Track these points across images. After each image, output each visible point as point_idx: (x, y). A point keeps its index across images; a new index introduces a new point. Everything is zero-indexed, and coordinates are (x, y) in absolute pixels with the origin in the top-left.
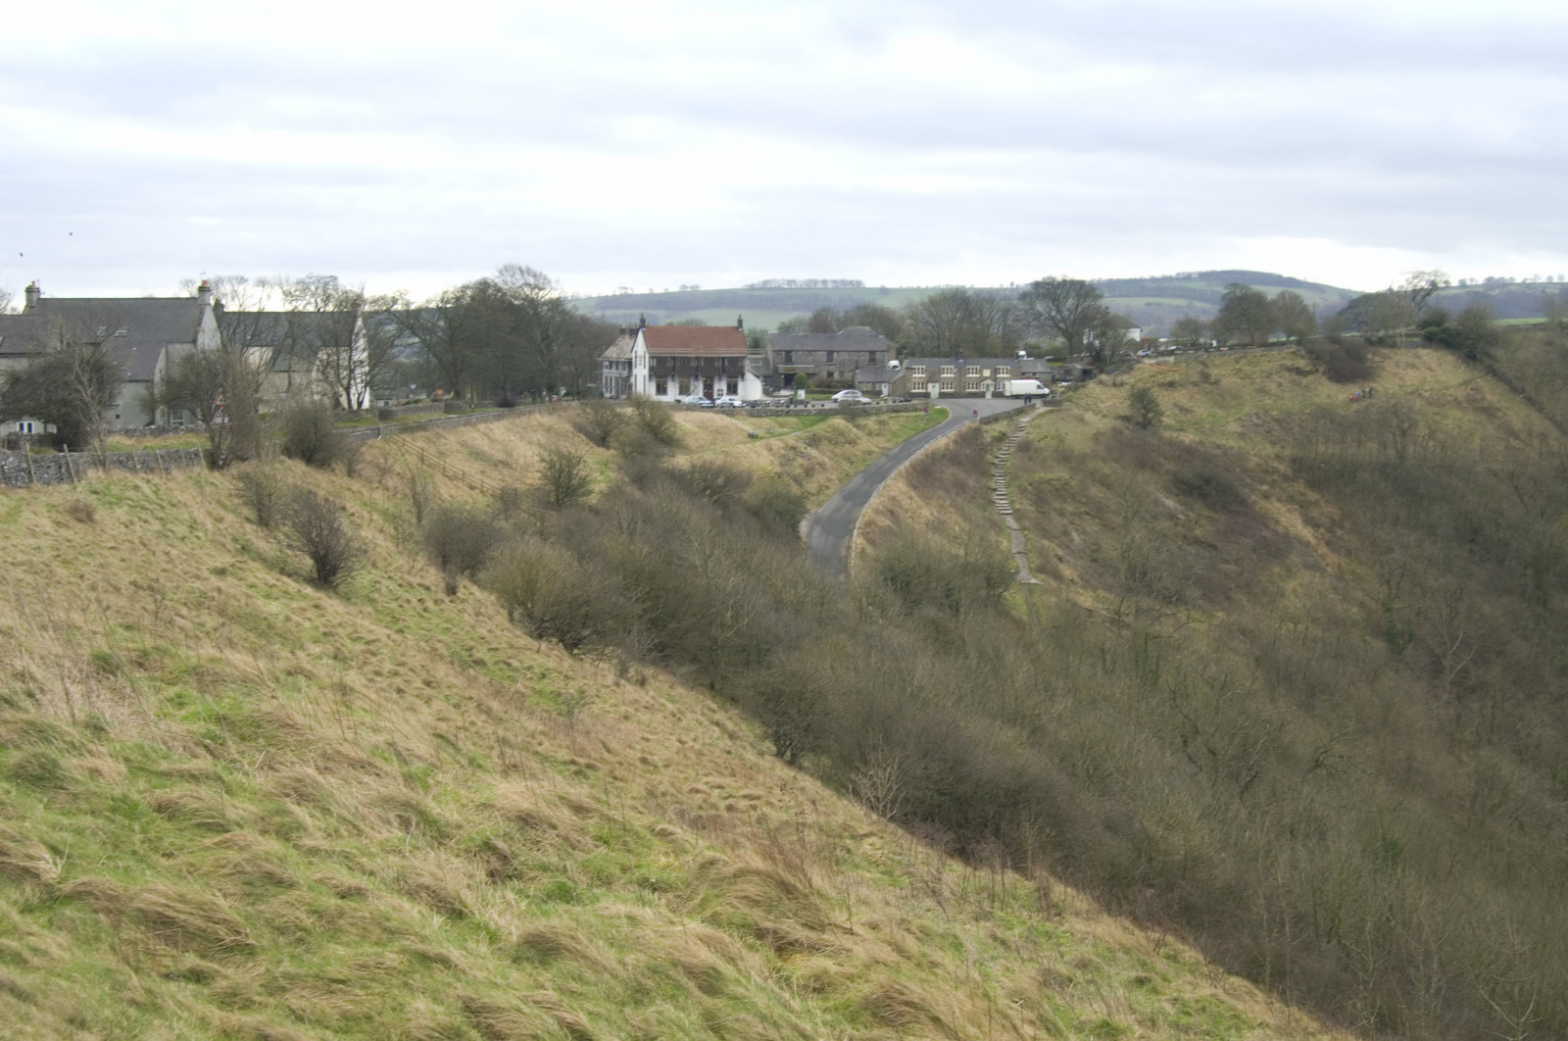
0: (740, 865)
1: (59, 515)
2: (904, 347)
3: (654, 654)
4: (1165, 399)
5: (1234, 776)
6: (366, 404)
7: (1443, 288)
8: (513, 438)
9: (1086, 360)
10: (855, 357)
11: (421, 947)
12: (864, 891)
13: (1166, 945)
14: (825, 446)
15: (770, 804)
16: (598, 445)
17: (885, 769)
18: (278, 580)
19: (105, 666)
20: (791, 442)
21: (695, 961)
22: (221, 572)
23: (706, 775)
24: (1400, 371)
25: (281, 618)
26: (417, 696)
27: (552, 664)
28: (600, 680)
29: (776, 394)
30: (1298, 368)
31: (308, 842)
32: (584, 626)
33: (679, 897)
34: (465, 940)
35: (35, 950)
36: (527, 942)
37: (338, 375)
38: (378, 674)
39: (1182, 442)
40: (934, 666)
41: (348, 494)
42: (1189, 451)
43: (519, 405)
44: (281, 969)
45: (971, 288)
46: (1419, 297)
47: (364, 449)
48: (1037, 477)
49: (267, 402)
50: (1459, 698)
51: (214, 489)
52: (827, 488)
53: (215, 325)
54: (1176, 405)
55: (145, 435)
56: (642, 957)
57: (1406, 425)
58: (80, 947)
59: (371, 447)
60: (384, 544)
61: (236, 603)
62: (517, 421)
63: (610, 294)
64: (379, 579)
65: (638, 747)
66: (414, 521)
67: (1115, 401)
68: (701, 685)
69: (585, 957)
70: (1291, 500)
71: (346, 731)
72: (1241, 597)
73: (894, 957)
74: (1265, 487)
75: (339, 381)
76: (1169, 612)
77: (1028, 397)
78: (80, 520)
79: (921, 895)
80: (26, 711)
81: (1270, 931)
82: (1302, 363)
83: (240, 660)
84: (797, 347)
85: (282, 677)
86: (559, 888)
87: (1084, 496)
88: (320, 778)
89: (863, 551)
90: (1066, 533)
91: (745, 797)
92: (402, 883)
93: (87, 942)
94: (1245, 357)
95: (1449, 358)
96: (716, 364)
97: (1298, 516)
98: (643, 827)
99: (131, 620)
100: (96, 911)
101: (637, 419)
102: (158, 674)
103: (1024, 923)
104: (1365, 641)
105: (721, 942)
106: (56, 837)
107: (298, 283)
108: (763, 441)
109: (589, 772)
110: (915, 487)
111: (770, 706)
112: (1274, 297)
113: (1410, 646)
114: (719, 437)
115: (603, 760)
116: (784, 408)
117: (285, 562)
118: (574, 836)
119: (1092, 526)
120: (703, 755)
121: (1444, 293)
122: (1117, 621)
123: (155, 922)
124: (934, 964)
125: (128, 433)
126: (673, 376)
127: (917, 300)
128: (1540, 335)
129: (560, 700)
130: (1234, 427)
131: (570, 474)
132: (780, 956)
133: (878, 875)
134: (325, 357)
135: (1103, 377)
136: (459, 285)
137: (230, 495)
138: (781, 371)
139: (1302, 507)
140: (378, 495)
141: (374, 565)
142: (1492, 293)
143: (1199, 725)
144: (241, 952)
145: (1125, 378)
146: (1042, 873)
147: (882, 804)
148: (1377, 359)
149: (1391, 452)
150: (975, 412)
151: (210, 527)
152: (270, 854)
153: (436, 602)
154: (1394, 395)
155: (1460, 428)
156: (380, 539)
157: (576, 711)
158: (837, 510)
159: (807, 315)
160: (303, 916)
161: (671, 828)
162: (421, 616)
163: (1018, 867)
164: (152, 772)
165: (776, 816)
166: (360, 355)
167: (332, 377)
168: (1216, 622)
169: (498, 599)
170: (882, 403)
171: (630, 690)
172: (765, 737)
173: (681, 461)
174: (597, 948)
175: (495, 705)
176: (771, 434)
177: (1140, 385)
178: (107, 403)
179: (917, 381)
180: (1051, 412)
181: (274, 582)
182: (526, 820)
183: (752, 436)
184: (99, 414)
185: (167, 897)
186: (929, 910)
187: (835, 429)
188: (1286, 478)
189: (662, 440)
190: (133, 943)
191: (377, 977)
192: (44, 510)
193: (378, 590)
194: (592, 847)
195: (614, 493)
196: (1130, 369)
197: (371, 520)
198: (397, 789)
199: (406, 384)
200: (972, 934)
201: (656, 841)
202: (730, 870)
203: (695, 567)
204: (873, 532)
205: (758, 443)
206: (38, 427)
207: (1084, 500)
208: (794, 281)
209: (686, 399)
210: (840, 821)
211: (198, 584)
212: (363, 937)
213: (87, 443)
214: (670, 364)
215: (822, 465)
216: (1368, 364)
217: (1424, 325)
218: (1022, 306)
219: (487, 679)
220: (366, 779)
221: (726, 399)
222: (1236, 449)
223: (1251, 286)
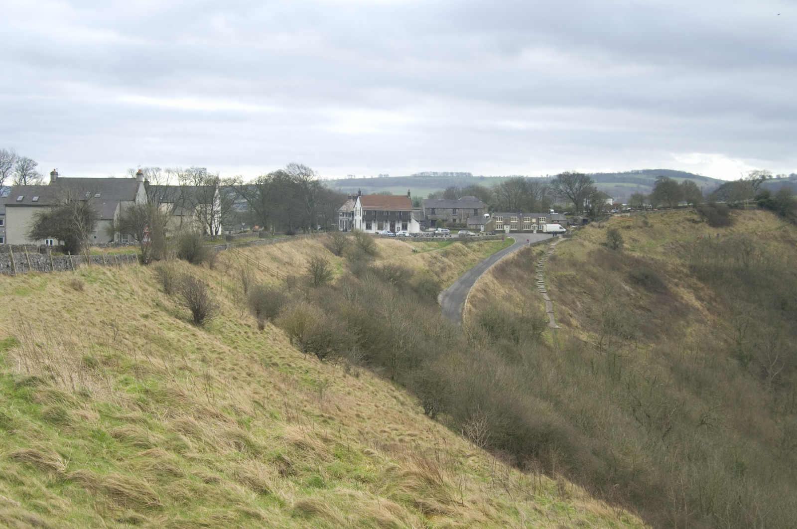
0: (406, 470)
1: (66, 287)
2: (492, 207)
3: (363, 361)
4: (625, 235)
5: (659, 428)
6: (220, 233)
7: (768, 179)
8: (293, 251)
9: (585, 214)
10: (467, 211)
11: (246, 508)
12: (469, 484)
13: (623, 514)
14: (452, 257)
15: (422, 439)
16: (336, 255)
17: (480, 422)
18: (174, 321)
19: (89, 364)
20: (434, 255)
21: (383, 518)
22: (146, 317)
23: (389, 424)
24: (746, 221)
25: (176, 340)
26: (243, 381)
27: (311, 365)
28: (336, 374)
29: (427, 230)
30: (693, 220)
31: (190, 455)
32: (328, 346)
33: (376, 485)
34: (268, 506)
35: (54, 506)
36: (299, 507)
37: (206, 218)
38: (224, 369)
39: (634, 256)
40: (506, 369)
41: (210, 278)
42: (637, 261)
43: (297, 234)
44: (176, 518)
45: (527, 177)
46: (756, 184)
47: (218, 255)
48: (559, 273)
49: (170, 231)
50: (776, 390)
51: (143, 274)
52: (452, 278)
53: (145, 192)
54: (631, 238)
55: (109, 247)
56: (357, 516)
57: (749, 249)
58: (76, 505)
59: (222, 254)
60: (228, 303)
61: (153, 332)
62: (295, 242)
63: (343, 178)
64: (225, 321)
65: (354, 408)
66: (243, 292)
67: (600, 235)
68: (388, 377)
69: (328, 516)
70: (689, 287)
71: (210, 399)
72: (663, 336)
73: (484, 518)
74: (676, 280)
75: (207, 221)
76: (626, 343)
77: (555, 233)
78: (76, 290)
79: (498, 487)
80: (51, 386)
81: (677, 508)
82: (696, 217)
83: (156, 361)
84: (438, 206)
85: (177, 371)
86: (315, 480)
87: (584, 284)
88: (196, 422)
89: (470, 310)
90: (574, 302)
91: (409, 435)
92: (237, 476)
93: (79, 503)
94: (666, 214)
95: (771, 215)
96: (397, 215)
97: (693, 295)
98: (358, 450)
99: (101, 341)
100: (84, 487)
101: (356, 242)
102: (116, 368)
103: (551, 502)
104: (727, 360)
105: (396, 508)
106: (64, 449)
107: (186, 171)
108: (420, 254)
109: (330, 421)
110: (497, 278)
111: (422, 388)
112: (681, 183)
113: (751, 363)
114: (398, 251)
115: (337, 415)
116: (431, 237)
117: (178, 312)
118: (323, 454)
119: (587, 299)
120: (387, 413)
121: (769, 182)
122: (599, 347)
123: (113, 494)
124: (505, 522)
125: (100, 246)
126: (375, 220)
127: (499, 183)
129: (315, 384)
130: (660, 249)
131: (322, 269)
132: (426, 517)
133: (476, 476)
134: (200, 209)
135: (594, 223)
136: (267, 173)
137: (151, 278)
138: (429, 218)
139: (695, 290)
140: (225, 279)
141: (223, 314)
142: (793, 182)
143: (641, 402)
144: (156, 509)
145: (605, 224)
146: (560, 476)
147: (478, 440)
148: (734, 215)
149: (741, 263)
150: (528, 240)
151: (141, 294)
152: (171, 460)
153: (253, 333)
154: (742, 233)
155: (777, 251)
156: (226, 301)
157: (324, 390)
158: (456, 289)
159: (443, 190)
160: (187, 492)
161: (372, 450)
162: (246, 341)
163: (548, 473)
164: (112, 418)
165: (424, 445)
166: (217, 208)
167: (203, 219)
168: (651, 349)
169: (285, 332)
170: (480, 235)
171: (351, 380)
172: (419, 404)
173: (378, 263)
174: (334, 511)
175: (283, 386)
176: (424, 250)
177: (612, 227)
178: (90, 231)
179: (498, 224)
180: (567, 240)
181: (173, 322)
182: (299, 445)
183: (414, 251)
184: (86, 236)
185: (120, 481)
186: (502, 495)
187: (456, 248)
188: (687, 276)
189: (368, 253)
190: (102, 504)
191: (224, 523)
192: (58, 284)
193: (225, 327)
194: (332, 460)
195: (344, 279)
196: (608, 219)
197: (222, 291)
198: (235, 428)
199: (240, 223)
200: (524, 507)
201: (364, 457)
202: (402, 472)
203: (385, 317)
204: (475, 301)
205: (417, 255)
206: (55, 242)
207: (583, 286)
208: (437, 173)
209: (381, 232)
210: (457, 448)
211: (134, 323)
212: (217, 503)
213: (80, 250)
214: (373, 214)
215: (450, 266)
216: (729, 218)
217: (758, 198)
218: (552, 187)
219: (279, 373)
220: (219, 423)
221: (401, 232)
222: (661, 260)
223: (670, 178)
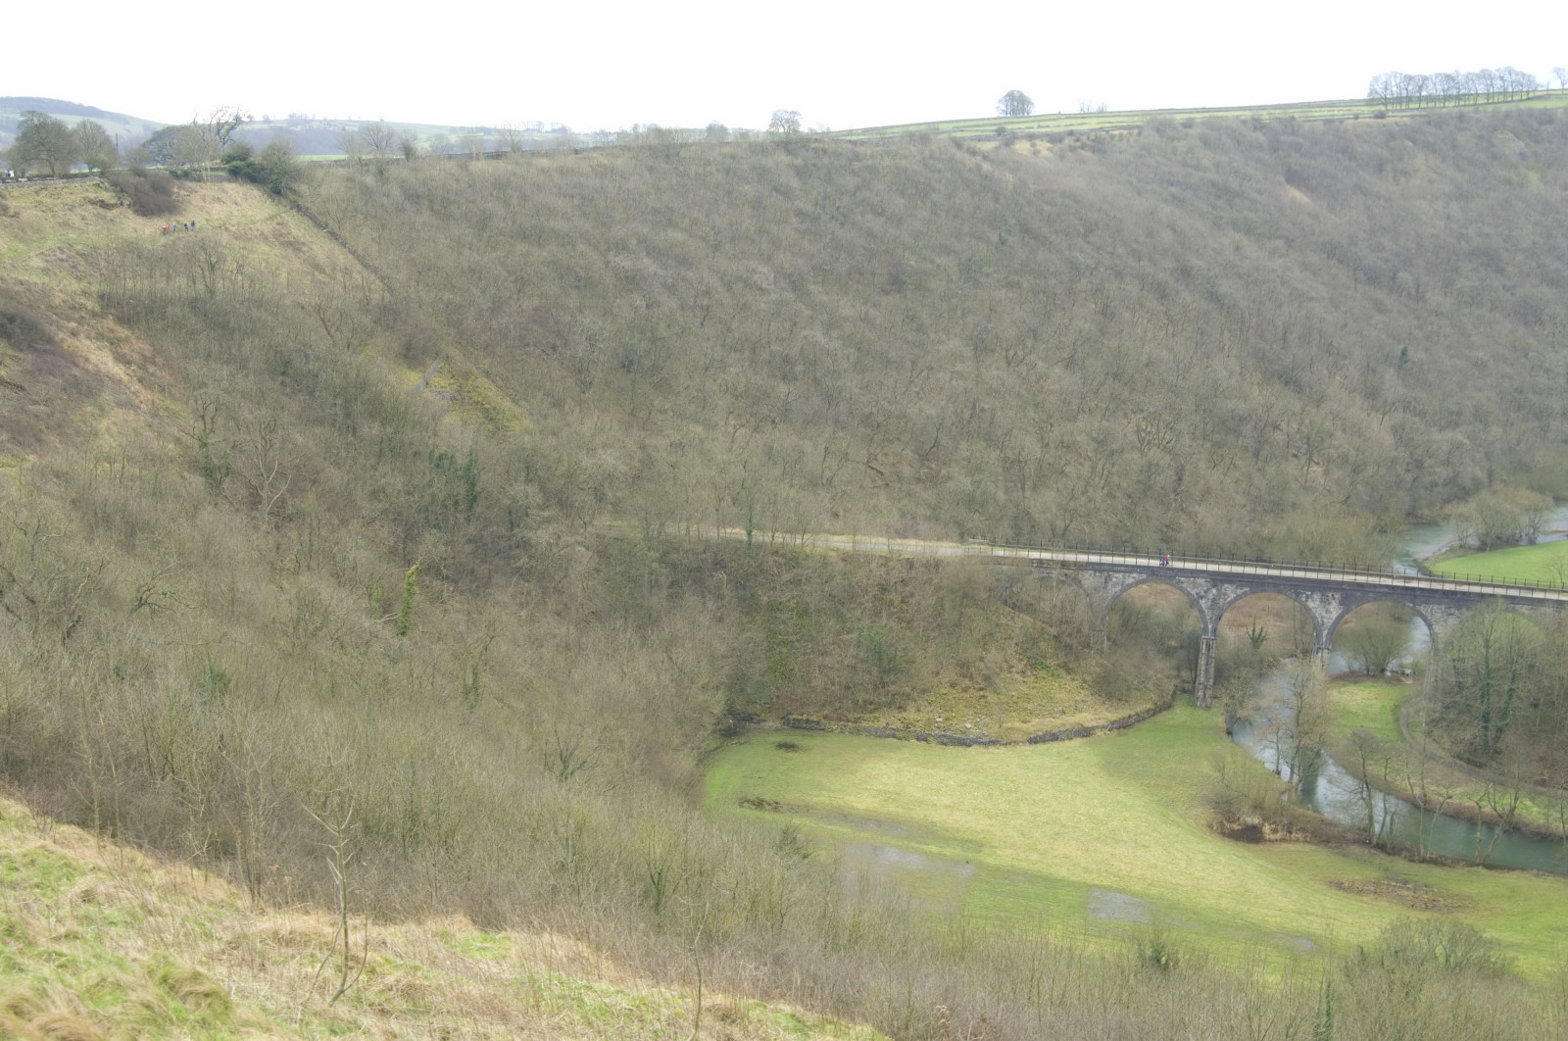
5: (55, 623)
7: (247, 123)
24: (206, 204)
30: (102, 201)
46: (223, 132)
50: (277, 527)
57: (214, 260)
70: (100, 336)
72: (52, 438)
74: (73, 325)
81: (96, 774)
82: (107, 196)
94: (46, 189)
95: (255, 193)
97: (109, 352)
104: (182, 477)
112: (75, 126)
113: (228, 479)
121: (249, 127)
128: (341, 171)
130: (37, 262)
139: (112, 344)
142: (294, 128)
143: (14, 573)
148: (182, 192)
149: (201, 287)
155: (267, 262)
168: (27, 465)
188: (94, 315)
216: (174, 197)
217: (229, 159)
222: (40, 284)
223: (50, 115)
